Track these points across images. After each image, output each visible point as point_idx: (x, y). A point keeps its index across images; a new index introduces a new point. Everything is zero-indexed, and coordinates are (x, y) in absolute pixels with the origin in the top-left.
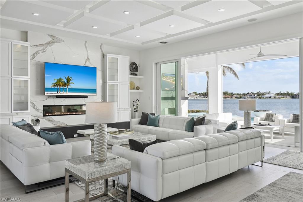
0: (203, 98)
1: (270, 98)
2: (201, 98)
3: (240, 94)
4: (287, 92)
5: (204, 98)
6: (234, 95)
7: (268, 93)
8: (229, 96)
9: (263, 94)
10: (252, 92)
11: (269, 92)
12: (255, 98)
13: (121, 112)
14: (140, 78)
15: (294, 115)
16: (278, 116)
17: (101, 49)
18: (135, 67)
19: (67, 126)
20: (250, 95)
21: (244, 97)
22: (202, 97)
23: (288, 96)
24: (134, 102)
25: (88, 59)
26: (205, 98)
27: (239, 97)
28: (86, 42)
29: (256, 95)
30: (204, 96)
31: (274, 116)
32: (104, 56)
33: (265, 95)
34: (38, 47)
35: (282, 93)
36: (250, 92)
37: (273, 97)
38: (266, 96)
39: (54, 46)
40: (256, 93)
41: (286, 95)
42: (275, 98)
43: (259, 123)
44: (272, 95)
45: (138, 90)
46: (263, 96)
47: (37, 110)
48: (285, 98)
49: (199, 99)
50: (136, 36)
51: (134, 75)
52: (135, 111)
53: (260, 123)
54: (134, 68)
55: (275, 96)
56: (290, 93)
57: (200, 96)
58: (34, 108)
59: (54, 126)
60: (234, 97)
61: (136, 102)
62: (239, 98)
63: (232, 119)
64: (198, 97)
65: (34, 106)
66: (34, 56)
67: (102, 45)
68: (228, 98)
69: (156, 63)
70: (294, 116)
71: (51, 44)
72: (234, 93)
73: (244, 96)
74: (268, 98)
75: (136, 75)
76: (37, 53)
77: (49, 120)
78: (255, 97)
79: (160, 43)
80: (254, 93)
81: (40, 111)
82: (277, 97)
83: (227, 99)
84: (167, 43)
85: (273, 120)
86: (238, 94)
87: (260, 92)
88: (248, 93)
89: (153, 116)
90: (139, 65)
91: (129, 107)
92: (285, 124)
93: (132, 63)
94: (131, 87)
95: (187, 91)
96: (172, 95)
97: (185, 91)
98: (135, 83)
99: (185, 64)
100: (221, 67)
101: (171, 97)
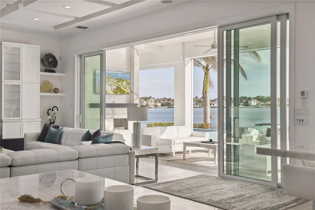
13: (24, 123)
14: (61, 77)
16: (251, 131)
18: (51, 61)
24: (50, 109)
31: (245, 131)
43: (210, 140)
45: (57, 93)
50: (33, 19)
51: (49, 72)
52: (51, 124)
53: (212, 140)
54: (50, 63)
61: (53, 110)
63: (190, 134)
69: (81, 56)
75: (53, 71)
79: (78, 27)
84: (87, 28)
89: (55, 129)
90: (60, 58)
91: (39, 117)
92: (253, 142)
93: (46, 55)
94: (42, 89)
95: (137, 94)
96: (112, 101)
97: (135, 95)
98: (52, 84)
99: (134, 57)
100: (190, 62)
101: (111, 103)
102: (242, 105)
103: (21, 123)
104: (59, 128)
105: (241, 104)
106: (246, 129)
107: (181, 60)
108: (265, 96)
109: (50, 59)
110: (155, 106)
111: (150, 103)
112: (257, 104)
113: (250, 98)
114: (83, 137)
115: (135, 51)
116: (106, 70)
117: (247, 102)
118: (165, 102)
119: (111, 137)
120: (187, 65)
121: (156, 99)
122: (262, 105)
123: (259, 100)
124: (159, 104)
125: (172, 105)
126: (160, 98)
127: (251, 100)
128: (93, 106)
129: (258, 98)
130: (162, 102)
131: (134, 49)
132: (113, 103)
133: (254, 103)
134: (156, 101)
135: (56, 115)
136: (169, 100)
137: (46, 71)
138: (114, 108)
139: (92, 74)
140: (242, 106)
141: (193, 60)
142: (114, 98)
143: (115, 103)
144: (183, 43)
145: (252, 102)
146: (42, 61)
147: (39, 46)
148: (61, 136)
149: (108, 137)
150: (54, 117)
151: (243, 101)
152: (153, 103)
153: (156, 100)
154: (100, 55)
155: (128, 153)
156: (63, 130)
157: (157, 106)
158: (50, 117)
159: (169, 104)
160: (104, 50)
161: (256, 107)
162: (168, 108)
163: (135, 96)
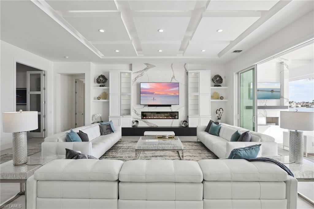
13: (201, 118)
14: (225, 89)
17: (185, 68)
19: (158, 127)
24: (218, 110)
25: (174, 77)
28: (172, 64)
32: (187, 73)
34: (138, 73)
39: (149, 71)
45: (222, 99)
47: (138, 114)
51: (217, 86)
52: (218, 119)
54: (218, 81)
58: (135, 113)
59: (148, 126)
61: (219, 111)
65: (135, 112)
66: (136, 79)
67: (185, 64)
69: (238, 73)
71: (146, 70)
75: (219, 86)
76: (138, 77)
77: (145, 122)
79: (234, 52)
81: (139, 115)
84: (242, 51)
89: (216, 125)
90: (225, 77)
91: (210, 115)
93: (215, 76)
94: (212, 97)
95: (287, 99)
96: (265, 104)
97: (284, 99)
98: (219, 94)
99: (284, 71)
101: (263, 106)
103: (199, 118)
104: (218, 124)
109: (218, 78)
110: (296, 107)
114: (232, 136)
115: (284, 66)
116: (257, 82)
118: (304, 104)
119: (258, 149)
124: (299, 106)
125: (310, 106)
128: (248, 108)
130: (302, 104)
131: (283, 64)
132: (265, 106)
135: (221, 114)
136: (307, 103)
137: (215, 86)
139: (248, 86)
142: (266, 102)
143: (267, 105)
146: (213, 80)
147: (210, 71)
148: (219, 130)
149: (253, 149)
150: (220, 115)
152: (295, 105)
153: (297, 103)
154: (252, 70)
155: (285, 182)
156: (221, 126)
158: (217, 115)
159: (308, 106)
160: (255, 65)
163: (285, 101)
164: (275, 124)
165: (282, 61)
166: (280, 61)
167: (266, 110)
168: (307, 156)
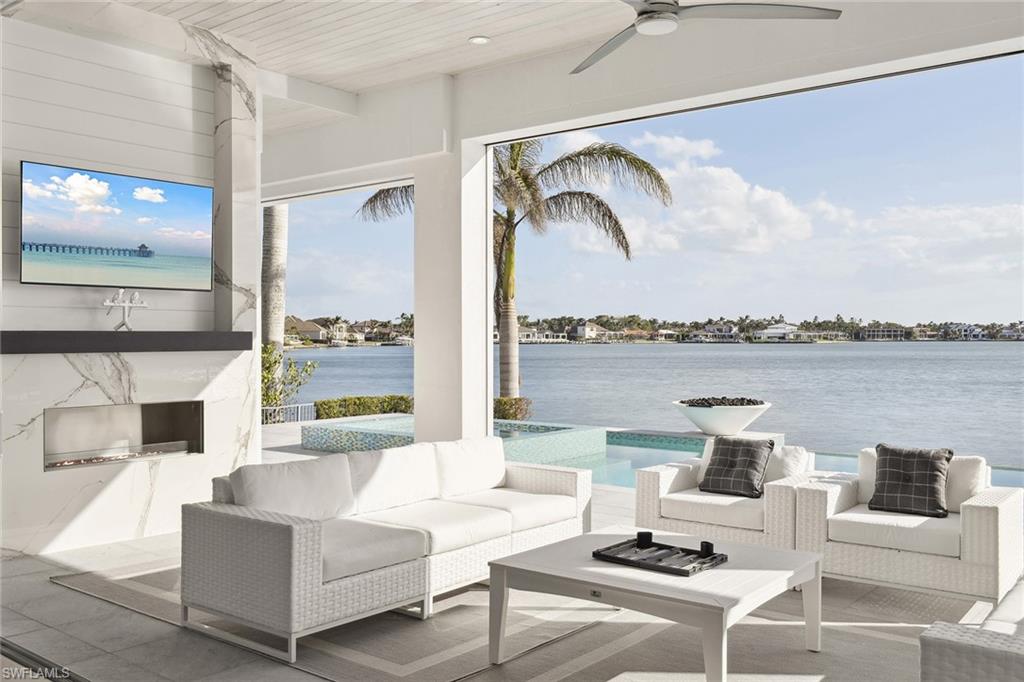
0: (551, 340)
1: (782, 338)
2: (543, 340)
3: (683, 325)
4: (839, 318)
5: (555, 340)
6: (660, 327)
7: (777, 322)
8: (644, 333)
9: (759, 326)
10: (722, 319)
11: (777, 318)
12: (732, 340)
15: (883, 450)
16: (789, 461)
20: (715, 328)
21: (695, 336)
22: (547, 337)
23: (840, 333)
26: (560, 340)
27: (678, 336)
29: (735, 329)
30: (555, 332)
31: (762, 462)
33: (766, 328)
35: (820, 320)
36: (716, 319)
37: (791, 336)
38: (770, 331)
40: (735, 321)
41: (833, 329)
42: (797, 340)
44: (788, 329)
46: (758, 333)
48: (831, 340)
49: (536, 343)
55: (800, 332)
56: (847, 320)
57: (541, 330)
60: (661, 335)
62: (678, 340)
64: (534, 335)
68: (641, 337)
70: (882, 464)
72: (660, 321)
73: (695, 332)
74: (777, 340)
78: (731, 337)
80: (729, 322)
82: (805, 335)
83: (637, 341)
85: (756, 483)
86: (675, 325)
87: (751, 318)
88: (710, 322)
92: (828, 521)
95: (248, 291)
96: (119, 322)
97: (235, 294)
99: (231, 119)
100: (481, 157)
101: (111, 328)
102: (563, 337)
105: (561, 335)
106: (765, 452)
107: (445, 147)
108: (615, 317)
110: (349, 341)
111: (338, 335)
112: (598, 335)
113: (581, 320)
115: (235, 89)
117: (574, 330)
118: (375, 330)
120: (466, 173)
121: (352, 322)
122: (610, 338)
123: (601, 325)
124: (360, 337)
125: (393, 339)
126: (361, 320)
127: (584, 325)
129: (602, 322)
130: (366, 331)
131: (230, 81)
132: (124, 329)
133: (590, 332)
134: (351, 329)
136: (385, 325)
138: (126, 356)
140: (564, 340)
141: (491, 150)
142: (127, 304)
144: (453, 77)
145: (588, 329)
151: (567, 328)
152: (345, 335)
153: (352, 327)
157: (355, 341)
159: (386, 337)
161: (597, 341)
162: (382, 345)
163: (238, 299)
164: (183, 443)
165: (225, 59)
166: (208, 58)
167: (127, 356)
168: (294, 659)
